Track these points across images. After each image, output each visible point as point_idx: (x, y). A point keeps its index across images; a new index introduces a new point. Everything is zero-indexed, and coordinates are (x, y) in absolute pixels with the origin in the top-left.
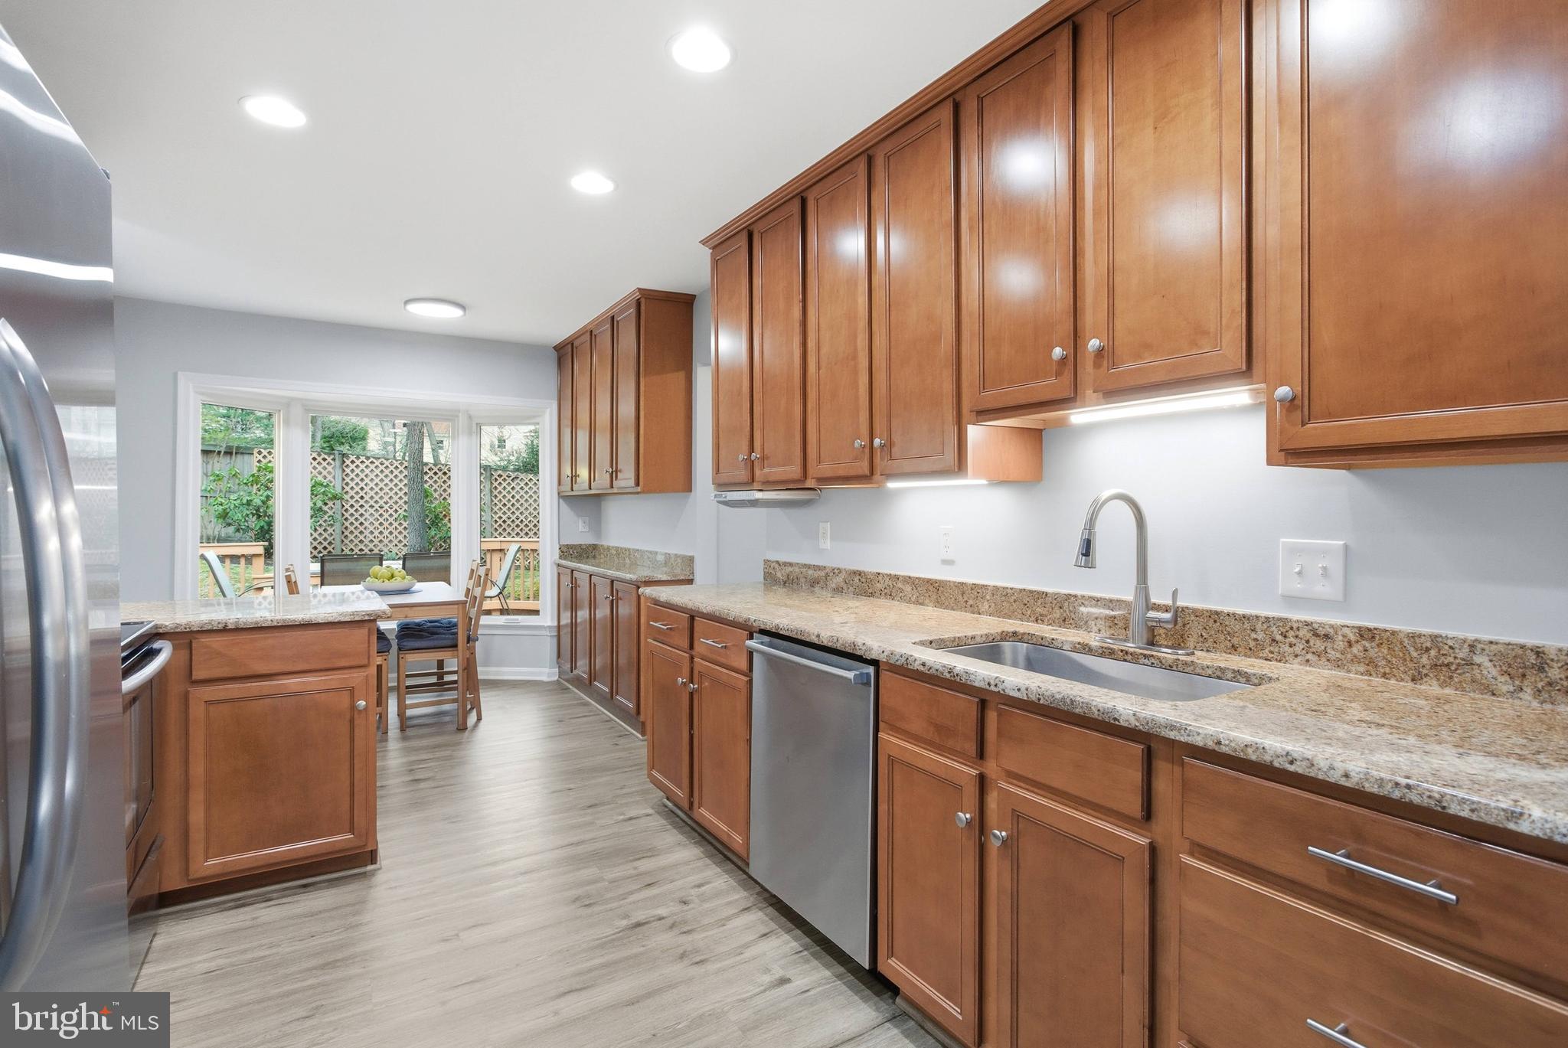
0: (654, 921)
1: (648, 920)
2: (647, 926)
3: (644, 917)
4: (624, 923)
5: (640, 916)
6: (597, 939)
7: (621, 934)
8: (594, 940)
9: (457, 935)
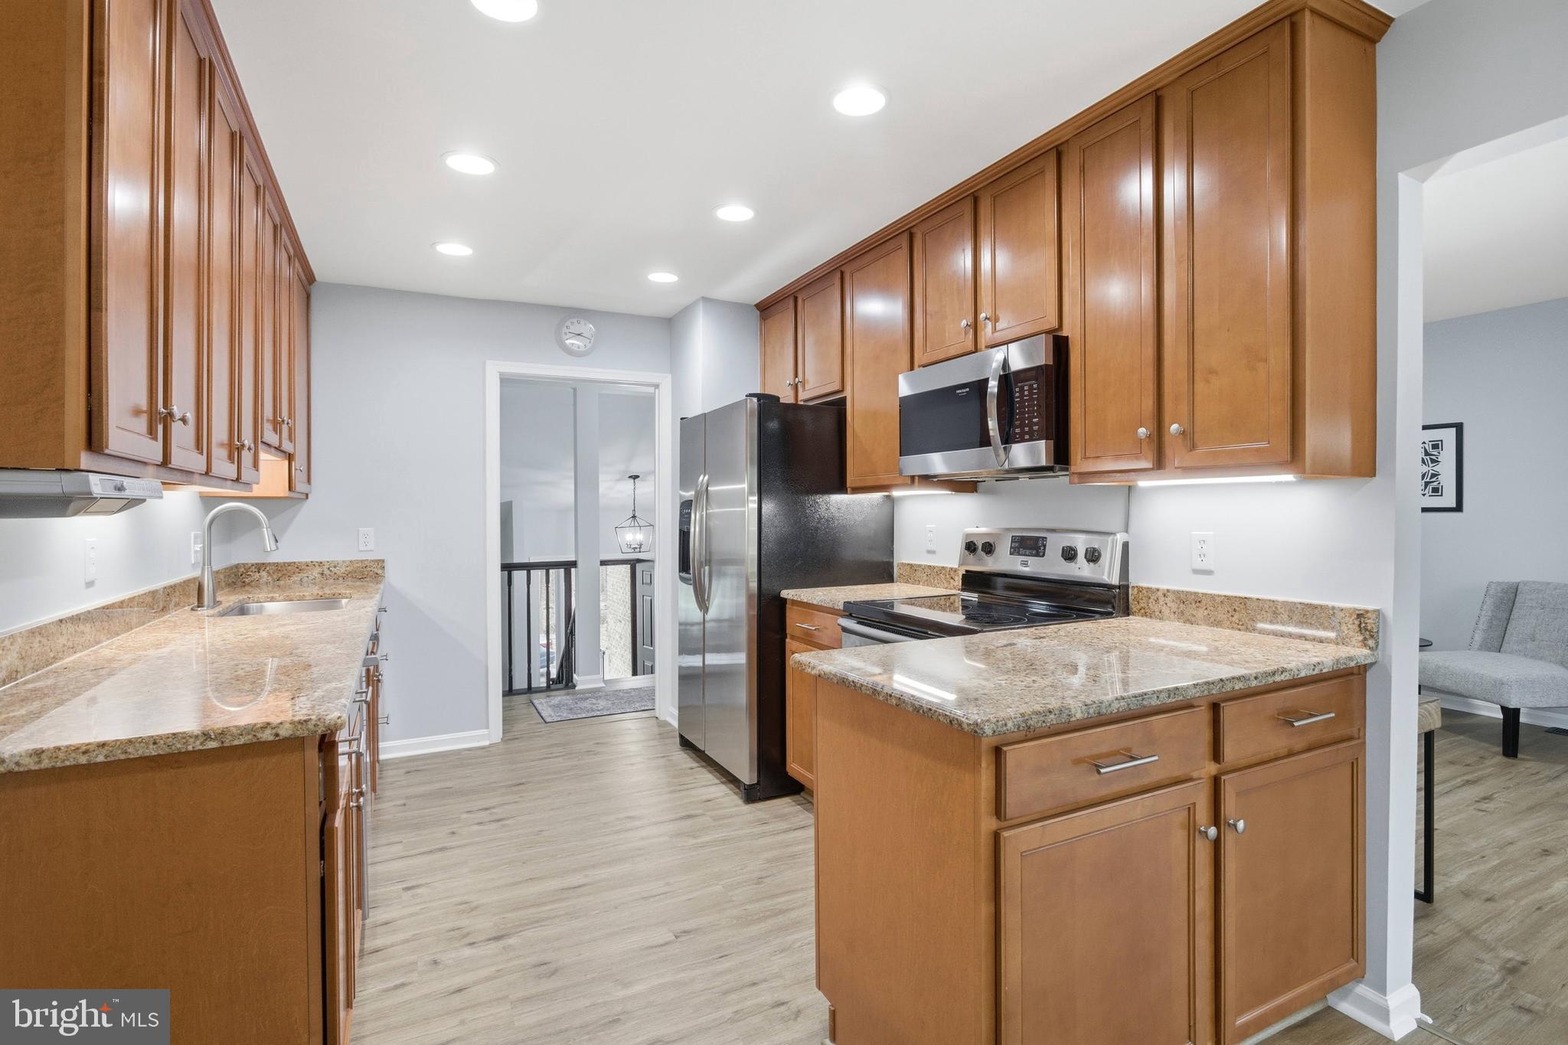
0: (481, 942)
1: (487, 943)
2: (490, 937)
3: (489, 946)
4: (511, 941)
5: (494, 947)
6: (544, 926)
7: (518, 930)
8: (547, 925)
9: (677, 937)
